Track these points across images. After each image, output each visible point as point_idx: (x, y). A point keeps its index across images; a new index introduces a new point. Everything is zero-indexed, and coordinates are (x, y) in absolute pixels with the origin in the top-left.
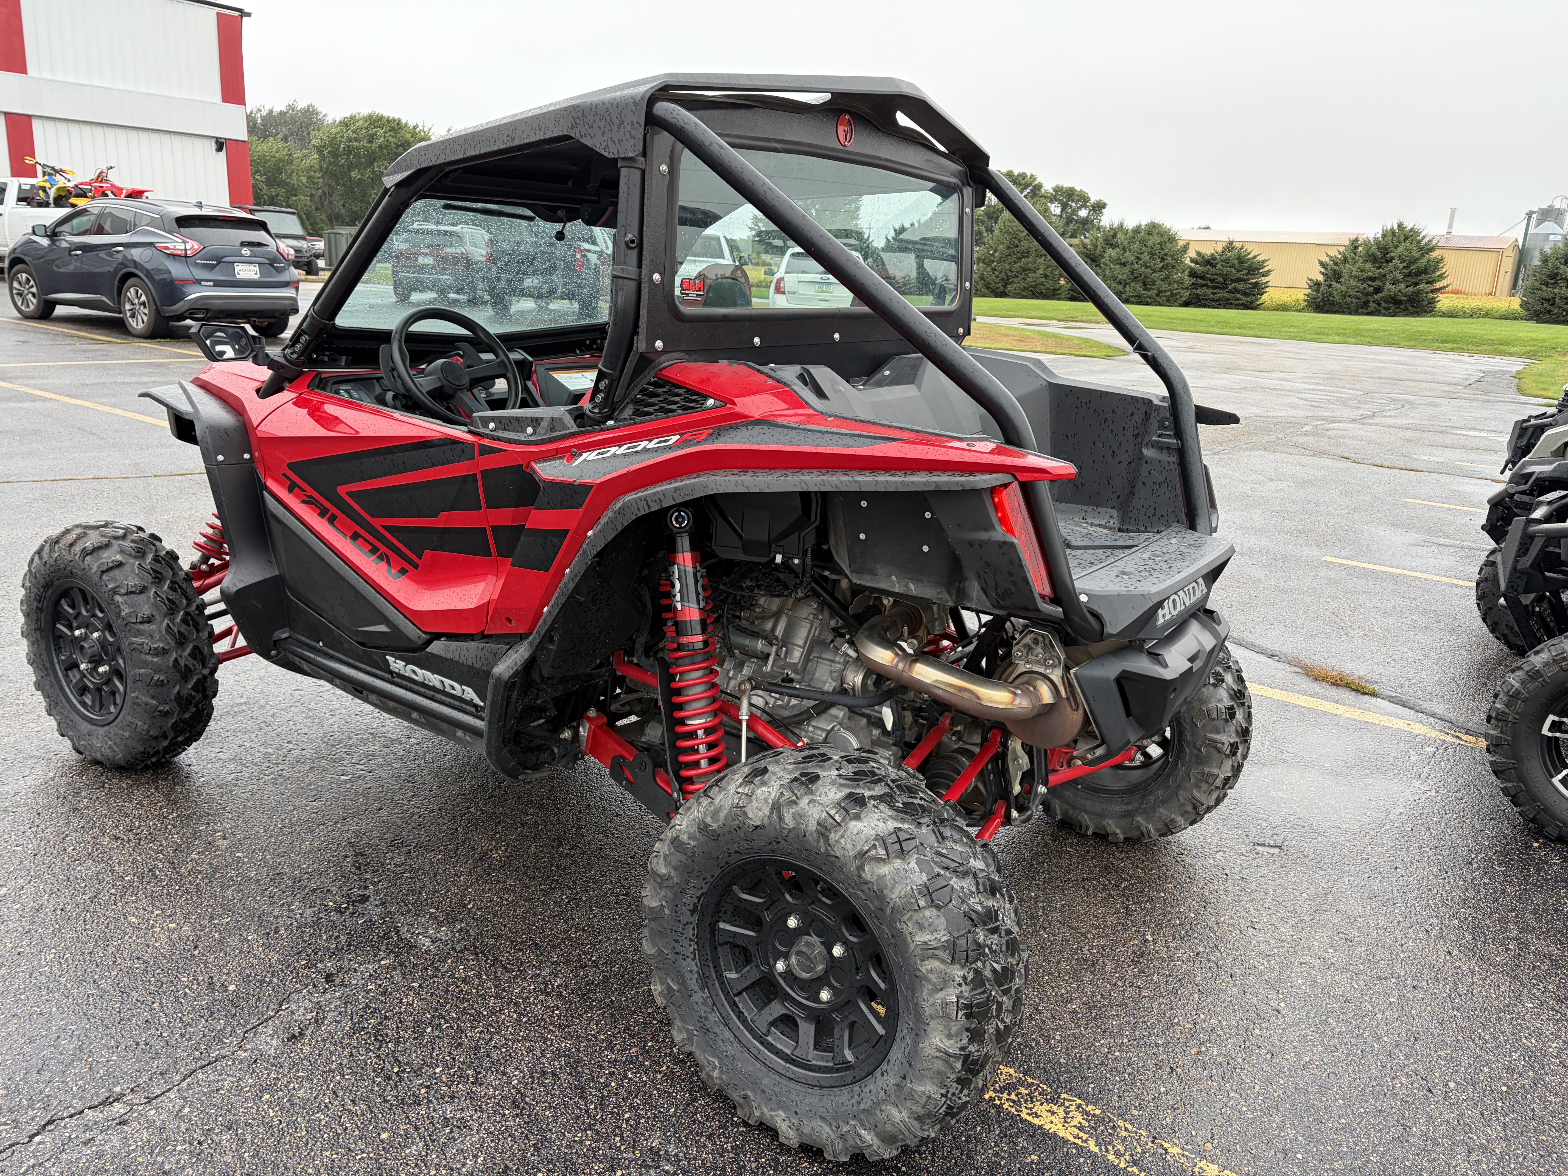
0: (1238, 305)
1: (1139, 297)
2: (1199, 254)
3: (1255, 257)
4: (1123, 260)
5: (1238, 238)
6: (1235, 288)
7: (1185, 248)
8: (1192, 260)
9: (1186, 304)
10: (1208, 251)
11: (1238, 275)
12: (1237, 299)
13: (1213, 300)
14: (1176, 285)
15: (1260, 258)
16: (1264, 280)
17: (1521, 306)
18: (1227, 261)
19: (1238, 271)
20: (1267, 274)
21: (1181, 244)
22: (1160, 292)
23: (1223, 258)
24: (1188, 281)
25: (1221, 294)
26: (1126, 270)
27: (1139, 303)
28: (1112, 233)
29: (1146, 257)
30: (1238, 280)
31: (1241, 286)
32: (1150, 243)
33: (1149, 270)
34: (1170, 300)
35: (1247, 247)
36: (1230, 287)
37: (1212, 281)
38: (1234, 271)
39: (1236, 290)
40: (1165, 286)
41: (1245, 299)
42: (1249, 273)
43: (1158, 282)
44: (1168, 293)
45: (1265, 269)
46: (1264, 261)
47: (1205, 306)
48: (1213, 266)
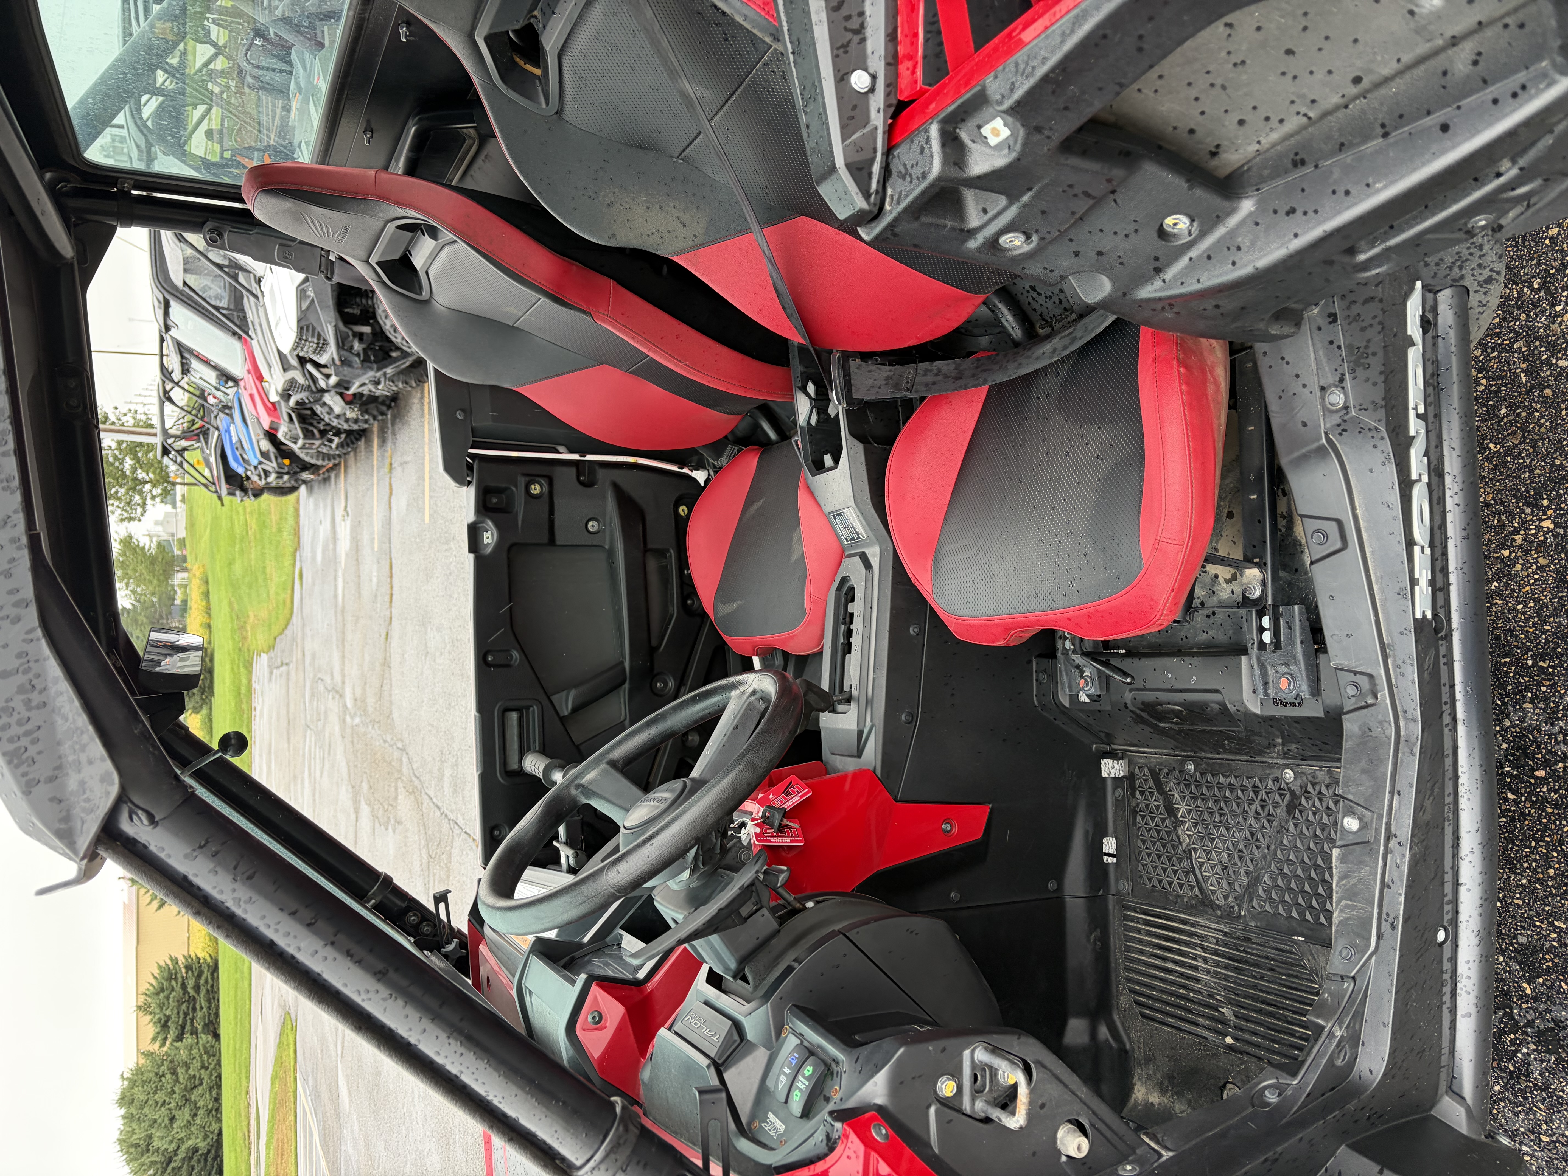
0: (213, 979)
1: (211, 1089)
2: (154, 1039)
3: (155, 978)
4: (167, 1121)
5: (132, 1001)
6: (194, 988)
7: (148, 1055)
8: (163, 1044)
9: (217, 1036)
10: (151, 1030)
11: (178, 988)
12: (206, 982)
13: (209, 1008)
14: (194, 1051)
15: (156, 972)
16: (182, 961)
17: (197, 713)
18: (161, 1006)
19: (173, 990)
20: (175, 961)
21: (142, 1061)
22: (203, 1067)
23: (157, 1010)
24: (189, 1039)
25: (202, 1000)
26: (178, 1113)
27: (219, 1087)
28: (132, 1150)
29: (160, 1096)
30: (184, 986)
31: (191, 983)
32: (143, 1097)
33: (176, 1089)
34: (214, 1054)
35: (144, 987)
36: (192, 992)
37: (186, 1014)
38: (174, 994)
39: (197, 988)
40: (197, 1064)
41: (206, 974)
42: (176, 979)
43: (191, 1072)
44: (205, 1057)
45: (169, 962)
46: (160, 967)
47: (217, 1015)
48: (168, 1018)
